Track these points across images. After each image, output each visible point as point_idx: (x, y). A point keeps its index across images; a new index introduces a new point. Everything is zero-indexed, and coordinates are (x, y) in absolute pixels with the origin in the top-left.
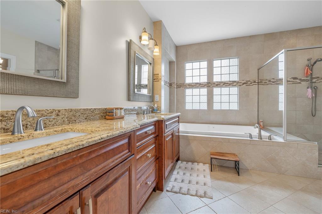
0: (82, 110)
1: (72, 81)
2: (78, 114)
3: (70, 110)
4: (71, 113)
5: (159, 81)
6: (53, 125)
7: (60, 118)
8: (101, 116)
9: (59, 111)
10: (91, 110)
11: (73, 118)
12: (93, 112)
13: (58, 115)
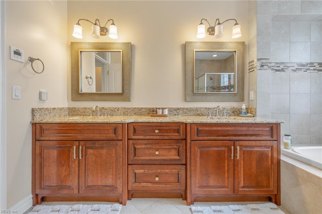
0: (132, 108)
1: (126, 91)
2: (129, 111)
3: (124, 108)
4: (125, 110)
5: (254, 70)
6: (116, 115)
7: (119, 112)
8: (148, 113)
9: (119, 108)
10: (139, 109)
11: (126, 113)
12: (140, 110)
13: (118, 110)
